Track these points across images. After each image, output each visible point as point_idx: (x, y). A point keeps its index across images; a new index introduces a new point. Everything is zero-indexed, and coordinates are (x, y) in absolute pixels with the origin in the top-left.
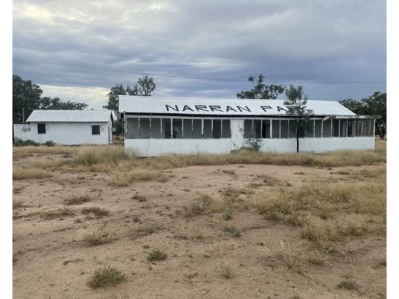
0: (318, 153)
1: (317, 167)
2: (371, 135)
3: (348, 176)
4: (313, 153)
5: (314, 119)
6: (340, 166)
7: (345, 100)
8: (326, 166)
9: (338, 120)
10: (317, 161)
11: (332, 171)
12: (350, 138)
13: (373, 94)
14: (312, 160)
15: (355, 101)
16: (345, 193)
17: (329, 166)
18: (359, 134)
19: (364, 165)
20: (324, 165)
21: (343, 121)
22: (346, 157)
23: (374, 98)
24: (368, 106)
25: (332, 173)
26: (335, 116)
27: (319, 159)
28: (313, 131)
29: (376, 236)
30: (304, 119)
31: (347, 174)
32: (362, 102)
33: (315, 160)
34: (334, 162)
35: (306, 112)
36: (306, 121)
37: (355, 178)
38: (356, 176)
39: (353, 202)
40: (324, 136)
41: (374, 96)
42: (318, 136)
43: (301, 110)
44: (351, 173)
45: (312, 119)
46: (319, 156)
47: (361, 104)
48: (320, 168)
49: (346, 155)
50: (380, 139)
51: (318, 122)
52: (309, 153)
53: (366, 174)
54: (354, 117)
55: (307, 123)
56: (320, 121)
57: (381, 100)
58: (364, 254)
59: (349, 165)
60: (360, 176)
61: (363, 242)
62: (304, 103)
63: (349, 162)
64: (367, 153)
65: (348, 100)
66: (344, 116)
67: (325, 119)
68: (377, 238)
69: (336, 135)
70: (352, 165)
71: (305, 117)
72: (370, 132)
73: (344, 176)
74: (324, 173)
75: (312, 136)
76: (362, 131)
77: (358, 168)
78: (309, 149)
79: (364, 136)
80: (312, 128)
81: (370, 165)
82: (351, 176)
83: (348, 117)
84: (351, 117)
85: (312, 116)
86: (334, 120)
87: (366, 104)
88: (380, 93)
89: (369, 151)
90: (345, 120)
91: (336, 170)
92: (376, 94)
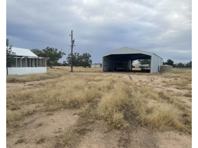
0: (19, 75)
1: (18, 83)
2: (45, 66)
3: (33, 86)
4: (16, 76)
5: (17, 57)
6: (30, 81)
7: (34, 49)
8: (23, 82)
9: (29, 58)
10: (18, 80)
11: (25, 84)
12: (36, 68)
13: (46, 48)
14: (15, 79)
15: (39, 50)
16: (29, 95)
17: (24, 82)
18: (39, 66)
19: (41, 80)
20: (22, 82)
21: (32, 59)
22: (33, 77)
23: (47, 50)
24: (44, 53)
25: (25, 86)
26: (28, 57)
27: (19, 78)
28: (16, 64)
29: (39, 113)
30: (10, 57)
31: (33, 85)
32: (42, 51)
33: (17, 79)
34: (27, 80)
35: (11, 53)
36: (12, 58)
37: (36, 87)
38: (37, 86)
39: (31, 99)
40: (22, 67)
41: (47, 49)
42: (19, 66)
43: (8, 52)
44: (35, 84)
45: (15, 57)
46: (19, 77)
47: (42, 52)
48: (19, 83)
49: (33, 76)
50: (50, 68)
51: (19, 60)
52: (14, 75)
53: (41, 85)
54: (37, 58)
55: (12, 59)
56: (20, 59)
57: (50, 51)
58: (32, 123)
59: (34, 80)
60: (38, 86)
61: (33, 117)
62: (10, 49)
63: (34, 79)
64: (43, 75)
65: (36, 49)
66: (32, 57)
67: (22, 58)
68: (39, 114)
69: (29, 66)
70: (36, 81)
71: (11, 56)
72: (44, 65)
73: (31, 86)
74: (21, 85)
75: (15, 67)
76: (41, 64)
77: (38, 81)
78: (14, 74)
79: (42, 67)
80: (16, 62)
81: (44, 80)
82: (34, 86)
83: (34, 58)
84: (35, 58)
85: (15, 56)
86: (27, 59)
87: (44, 52)
88: (49, 48)
89: (44, 73)
90: (33, 59)
91: (27, 83)
92: (48, 48)
